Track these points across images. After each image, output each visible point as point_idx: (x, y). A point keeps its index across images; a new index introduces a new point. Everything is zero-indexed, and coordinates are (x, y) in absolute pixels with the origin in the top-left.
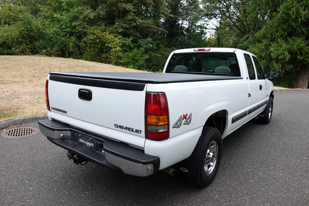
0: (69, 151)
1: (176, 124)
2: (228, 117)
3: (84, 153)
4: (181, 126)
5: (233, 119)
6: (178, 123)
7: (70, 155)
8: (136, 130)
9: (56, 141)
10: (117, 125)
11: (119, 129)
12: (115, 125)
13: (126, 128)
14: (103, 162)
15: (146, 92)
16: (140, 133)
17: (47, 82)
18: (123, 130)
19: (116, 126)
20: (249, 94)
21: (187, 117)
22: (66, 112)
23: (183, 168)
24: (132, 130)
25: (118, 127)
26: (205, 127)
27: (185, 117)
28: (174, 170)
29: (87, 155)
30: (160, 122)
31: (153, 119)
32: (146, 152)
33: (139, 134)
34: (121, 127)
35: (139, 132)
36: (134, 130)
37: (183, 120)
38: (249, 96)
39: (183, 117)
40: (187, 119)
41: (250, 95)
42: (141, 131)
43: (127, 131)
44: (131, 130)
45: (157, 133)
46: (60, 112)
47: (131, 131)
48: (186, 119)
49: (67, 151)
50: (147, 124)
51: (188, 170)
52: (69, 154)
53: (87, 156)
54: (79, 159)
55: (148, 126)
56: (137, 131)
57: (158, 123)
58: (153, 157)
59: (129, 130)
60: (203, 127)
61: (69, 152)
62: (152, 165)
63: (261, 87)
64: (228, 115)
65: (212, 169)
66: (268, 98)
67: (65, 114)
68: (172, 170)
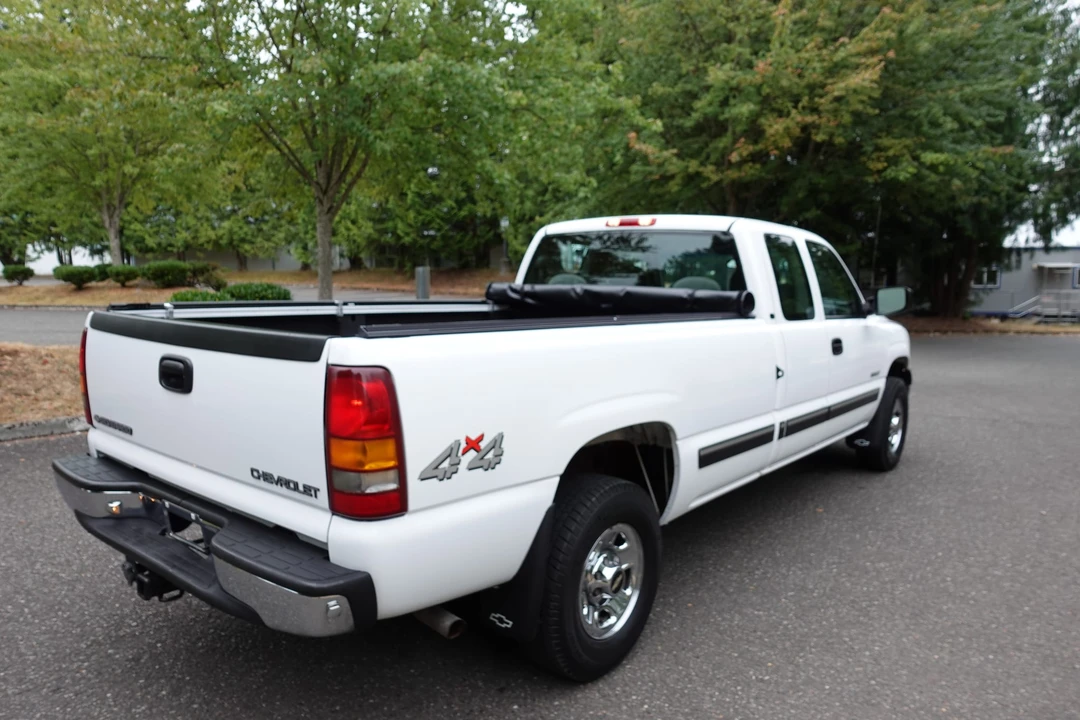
0: (131, 556)
1: (437, 468)
2: (676, 445)
3: (164, 561)
4: (456, 472)
5: (703, 453)
6: (446, 464)
7: (130, 570)
8: (305, 486)
9: (94, 525)
10: (258, 471)
11: (261, 483)
12: (252, 470)
13: (282, 482)
14: (211, 591)
15: (328, 365)
16: (316, 496)
17: (85, 335)
18: (273, 487)
19: (255, 474)
20: (778, 370)
21: (483, 445)
22: (129, 431)
23: (498, 615)
24: (296, 488)
25: (259, 478)
26: (565, 479)
27: (473, 445)
28: (457, 618)
29: (174, 567)
30: (371, 461)
31: (347, 454)
32: (334, 557)
33: (312, 500)
34: (267, 477)
35: (313, 492)
36: (301, 488)
37: (463, 454)
38: (778, 377)
39: (463, 445)
40: (482, 454)
41: (780, 374)
42: (316, 490)
43: (284, 490)
44: (292, 485)
45: (357, 495)
46: (117, 432)
47: (291, 489)
48: (477, 451)
49: (122, 557)
50: (331, 469)
51: (511, 623)
52: (128, 566)
53: (171, 570)
54: (151, 582)
55: (334, 472)
56: (309, 491)
57: (362, 464)
58: (347, 574)
59: (288, 487)
60: (557, 479)
61: (129, 559)
62: (344, 600)
63: (837, 347)
64: (676, 439)
65: (617, 623)
66: (880, 384)
67: (127, 436)
68: (449, 620)
